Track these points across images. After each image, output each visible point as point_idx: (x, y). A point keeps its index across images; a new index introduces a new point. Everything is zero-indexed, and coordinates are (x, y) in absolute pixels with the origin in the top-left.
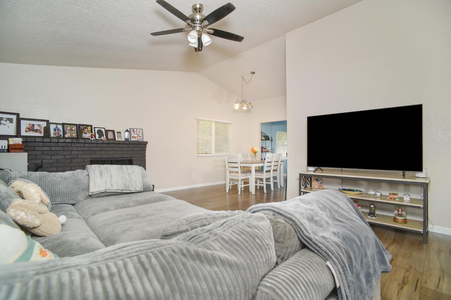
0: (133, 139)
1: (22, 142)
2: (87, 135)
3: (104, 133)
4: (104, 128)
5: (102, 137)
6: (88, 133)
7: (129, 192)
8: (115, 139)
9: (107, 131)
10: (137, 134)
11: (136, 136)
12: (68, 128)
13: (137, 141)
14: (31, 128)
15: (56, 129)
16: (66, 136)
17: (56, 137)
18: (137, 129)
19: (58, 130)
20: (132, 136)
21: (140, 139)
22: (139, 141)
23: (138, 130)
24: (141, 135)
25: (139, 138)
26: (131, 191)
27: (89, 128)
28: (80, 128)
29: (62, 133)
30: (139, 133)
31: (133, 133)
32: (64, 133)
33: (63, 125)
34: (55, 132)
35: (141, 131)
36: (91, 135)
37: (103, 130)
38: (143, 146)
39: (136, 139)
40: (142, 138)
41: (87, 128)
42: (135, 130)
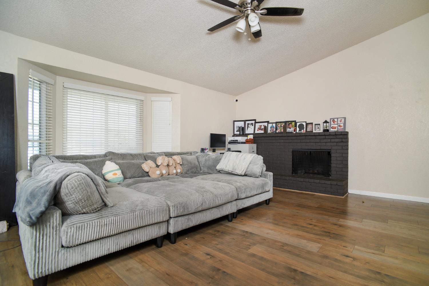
0: (332, 130)
1: (253, 137)
2: (290, 130)
3: (305, 127)
4: (306, 122)
5: (302, 130)
6: (292, 128)
7: (236, 174)
8: (313, 131)
9: (307, 124)
10: (337, 124)
11: (337, 126)
12: (279, 126)
13: (337, 132)
14: (260, 129)
15: (272, 127)
16: (277, 132)
17: (271, 133)
18: (337, 119)
19: (273, 128)
20: (331, 126)
21: (341, 129)
22: (339, 131)
23: (339, 119)
24: (342, 125)
25: (339, 128)
26: (238, 174)
27: (293, 123)
28: (287, 124)
29: (275, 130)
30: (340, 123)
31: (333, 124)
32: (276, 129)
33: (276, 123)
34: (271, 129)
35: (343, 120)
36: (294, 129)
37: (304, 124)
38: (345, 137)
39: (336, 130)
40: (343, 127)
41: (292, 124)
42: (336, 120)
